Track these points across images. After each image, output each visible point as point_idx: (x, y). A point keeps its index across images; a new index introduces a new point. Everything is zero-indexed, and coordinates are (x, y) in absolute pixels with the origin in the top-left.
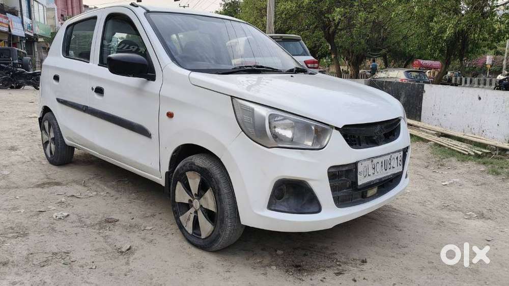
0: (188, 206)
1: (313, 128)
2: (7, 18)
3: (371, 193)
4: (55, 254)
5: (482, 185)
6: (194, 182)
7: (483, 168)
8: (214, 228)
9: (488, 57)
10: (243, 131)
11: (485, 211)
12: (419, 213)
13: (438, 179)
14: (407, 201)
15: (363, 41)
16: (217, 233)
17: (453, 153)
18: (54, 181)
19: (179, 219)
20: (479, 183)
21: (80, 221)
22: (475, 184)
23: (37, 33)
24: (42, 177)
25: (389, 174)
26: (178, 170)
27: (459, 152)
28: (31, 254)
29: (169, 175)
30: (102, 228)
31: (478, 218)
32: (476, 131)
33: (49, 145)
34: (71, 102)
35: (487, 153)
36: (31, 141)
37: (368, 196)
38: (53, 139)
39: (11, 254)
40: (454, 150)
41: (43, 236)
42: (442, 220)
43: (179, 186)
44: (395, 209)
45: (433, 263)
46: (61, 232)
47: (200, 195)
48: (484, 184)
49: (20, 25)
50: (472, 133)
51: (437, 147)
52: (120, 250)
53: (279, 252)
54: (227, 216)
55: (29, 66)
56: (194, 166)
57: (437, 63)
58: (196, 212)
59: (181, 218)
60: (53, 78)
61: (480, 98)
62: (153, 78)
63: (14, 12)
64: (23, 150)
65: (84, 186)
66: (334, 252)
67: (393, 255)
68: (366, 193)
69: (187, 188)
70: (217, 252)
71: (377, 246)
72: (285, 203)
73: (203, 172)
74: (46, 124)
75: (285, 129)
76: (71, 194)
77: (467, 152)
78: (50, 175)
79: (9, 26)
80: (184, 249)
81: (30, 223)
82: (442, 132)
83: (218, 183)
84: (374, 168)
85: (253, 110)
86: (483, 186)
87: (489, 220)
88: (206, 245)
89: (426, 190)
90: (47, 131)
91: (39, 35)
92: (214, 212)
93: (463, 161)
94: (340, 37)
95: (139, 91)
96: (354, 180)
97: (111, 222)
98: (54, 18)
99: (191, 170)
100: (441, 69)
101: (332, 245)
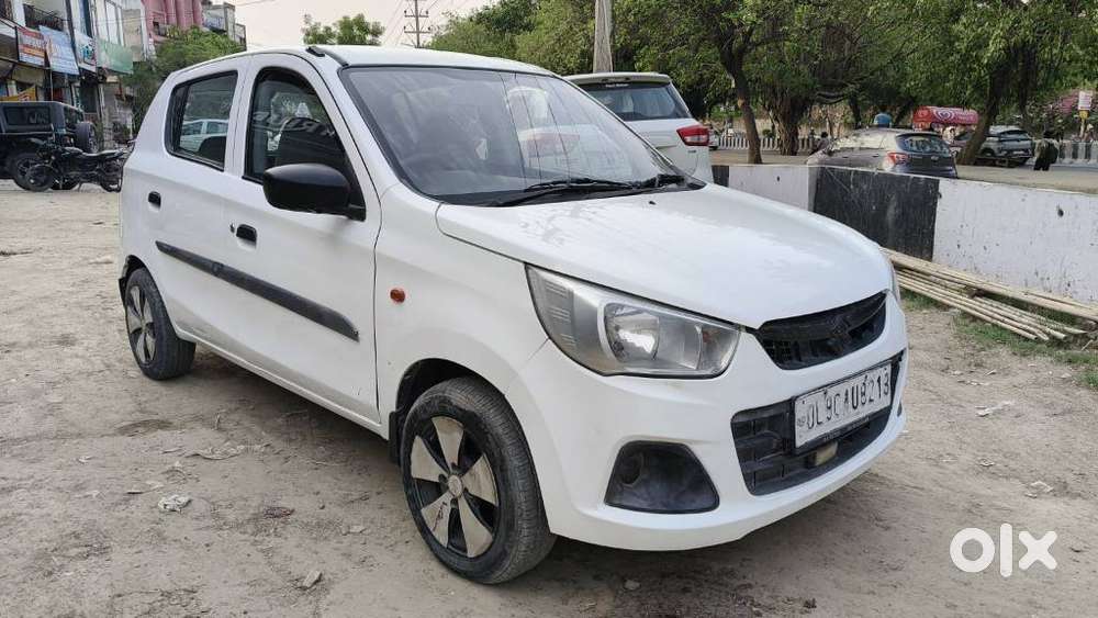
0: (438, 488)
1: (699, 330)
2: (40, 37)
3: (822, 457)
4: (167, 595)
5: (1063, 414)
6: (451, 439)
7: (1066, 372)
8: (495, 538)
9: (1082, 94)
10: (550, 338)
11: (1070, 478)
12: (927, 484)
13: (969, 402)
14: (901, 455)
15: (804, 68)
16: (500, 550)
17: (1002, 335)
18: (155, 417)
19: (420, 513)
20: (1059, 411)
21: (217, 516)
22: (1049, 411)
23: (104, 66)
24: (130, 407)
25: (861, 416)
26: (415, 412)
27: (1015, 334)
28: (119, 596)
29: (397, 419)
30: (259, 531)
31: (1054, 494)
32: (1054, 283)
33: (142, 337)
34: (188, 253)
35: (1076, 336)
36: (102, 321)
37: (817, 464)
38: (151, 326)
39: (77, 596)
40: (1005, 329)
41: (140, 552)
42: (977, 501)
43: (419, 446)
44: (877, 475)
45: (956, 606)
46: (175, 541)
47: (463, 468)
48: (1070, 411)
49: (68, 50)
50: (1045, 289)
51: (967, 321)
52: (299, 584)
53: (631, 585)
54: (521, 515)
55: (91, 141)
56: (448, 407)
57: (970, 114)
58: (455, 501)
59: (423, 511)
60: (147, 197)
61: (1061, 213)
62: (360, 215)
63: (55, 24)
64: (86, 343)
65: (219, 429)
66: (747, 581)
67: (871, 589)
68: (814, 458)
69: (435, 449)
70: (500, 586)
71: (839, 567)
72: (643, 490)
73: (469, 421)
74: (135, 294)
75: (639, 332)
76: (192, 452)
77: (1034, 334)
78: (146, 402)
79: (46, 54)
80: (433, 578)
81: (110, 521)
82: (979, 286)
83: (499, 445)
84: (829, 408)
85: (571, 294)
86: (1067, 417)
87: (1079, 499)
88: (479, 572)
89: (942, 429)
90: (138, 308)
91: (109, 70)
92: (492, 505)
93: (1024, 355)
94: (755, 60)
95: (332, 240)
96: (788, 436)
97: (278, 514)
98: (139, 31)
99: (443, 413)
100: (978, 125)
101: (742, 566)
